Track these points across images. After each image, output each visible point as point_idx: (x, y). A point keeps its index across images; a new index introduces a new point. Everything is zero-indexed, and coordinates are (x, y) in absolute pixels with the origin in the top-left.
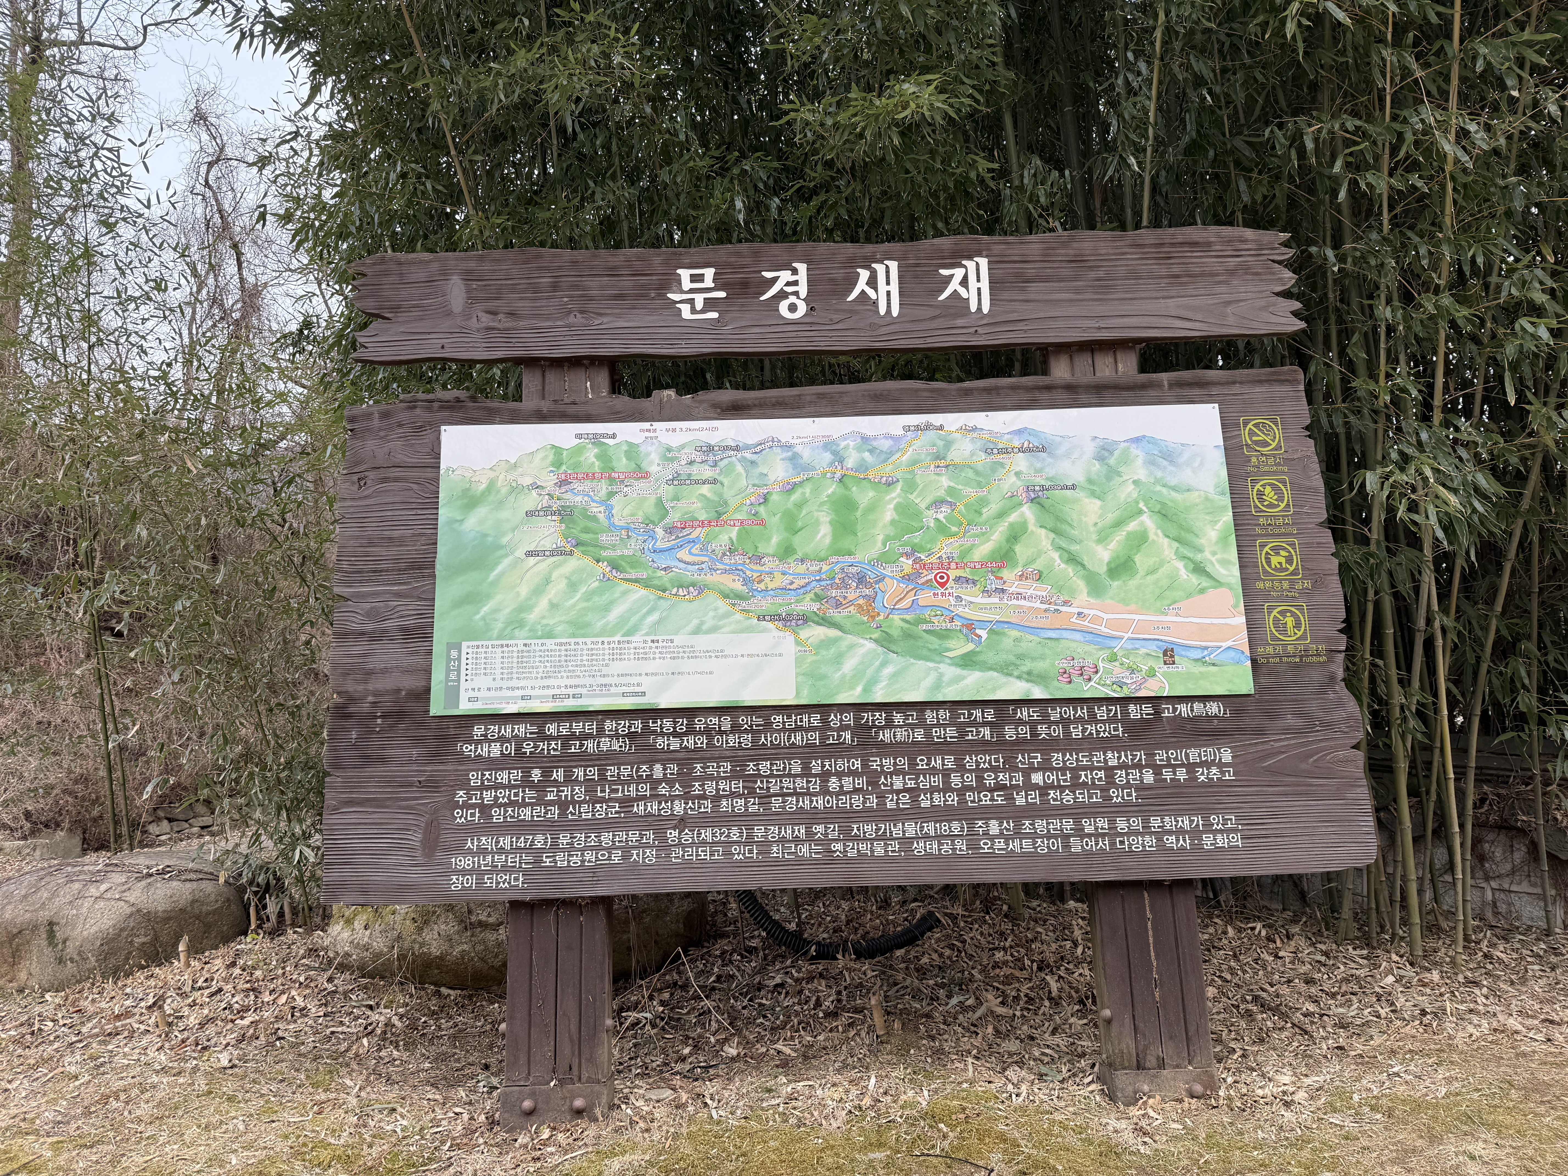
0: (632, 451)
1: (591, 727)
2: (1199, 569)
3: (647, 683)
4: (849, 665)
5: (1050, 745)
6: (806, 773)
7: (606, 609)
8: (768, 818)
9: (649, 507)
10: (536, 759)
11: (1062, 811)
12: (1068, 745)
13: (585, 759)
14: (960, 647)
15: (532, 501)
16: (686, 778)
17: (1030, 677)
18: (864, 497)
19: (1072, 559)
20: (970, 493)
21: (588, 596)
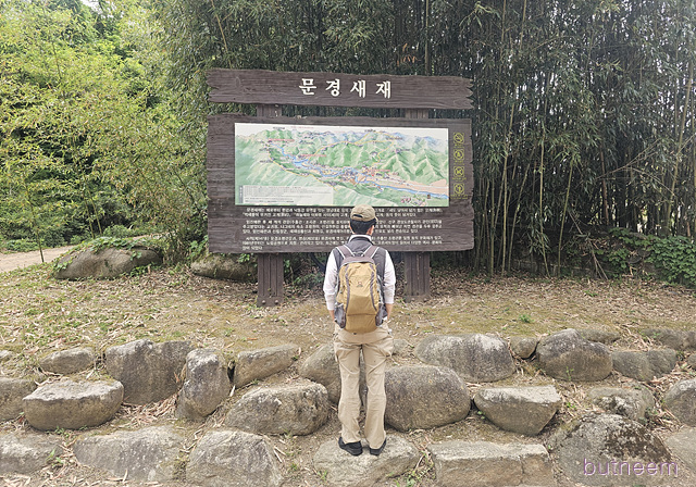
0: (289, 133)
1: (279, 210)
2: (439, 174)
3: (293, 199)
4: (347, 196)
5: (398, 218)
6: (335, 224)
7: (283, 178)
8: (325, 235)
10: (264, 218)
11: (399, 235)
12: (402, 218)
13: (277, 218)
14: (376, 192)
15: (261, 146)
16: (304, 224)
17: (394, 201)
18: (353, 150)
19: (407, 170)
20: (382, 150)
21: (277, 174)
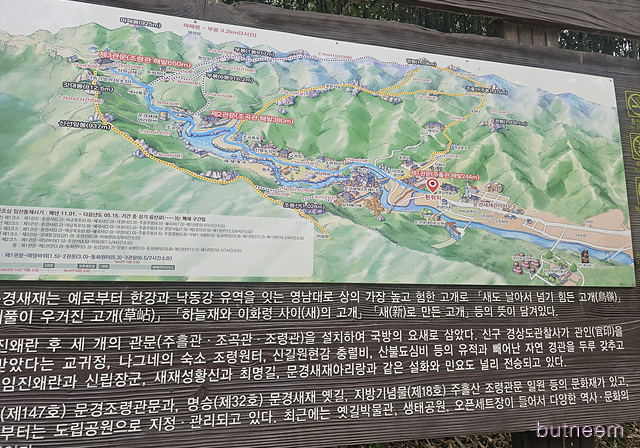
0: (175, 42)
1: (117, 297)
2: (603, 194)
3: (177, 258)
4: (358, 250)
5: (506, 323)
6: (319, 343)
7: (141, 184)
8: (282, 384)
9: (189, 94)
10: (55, 327)
11: (515, 375)
12: (519, 323)
13: (109, 328)
14: (445, 241)
15: (71, 72)
16: (209, 349)
17: (495, 268)
18: (375, 111)
19: (525, 178)
20: (455, 119)
21: (122, 171)
